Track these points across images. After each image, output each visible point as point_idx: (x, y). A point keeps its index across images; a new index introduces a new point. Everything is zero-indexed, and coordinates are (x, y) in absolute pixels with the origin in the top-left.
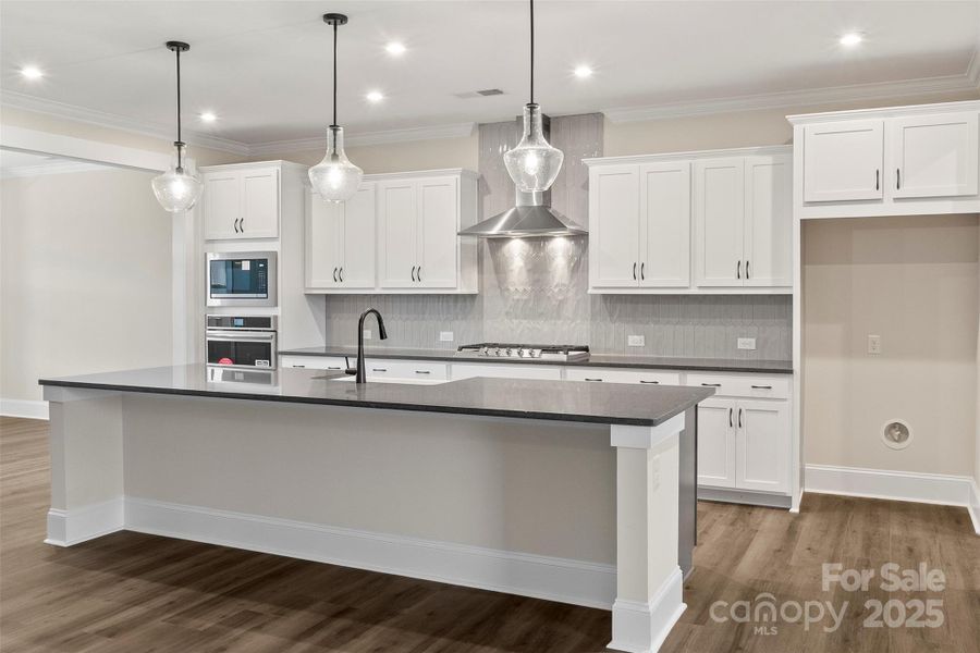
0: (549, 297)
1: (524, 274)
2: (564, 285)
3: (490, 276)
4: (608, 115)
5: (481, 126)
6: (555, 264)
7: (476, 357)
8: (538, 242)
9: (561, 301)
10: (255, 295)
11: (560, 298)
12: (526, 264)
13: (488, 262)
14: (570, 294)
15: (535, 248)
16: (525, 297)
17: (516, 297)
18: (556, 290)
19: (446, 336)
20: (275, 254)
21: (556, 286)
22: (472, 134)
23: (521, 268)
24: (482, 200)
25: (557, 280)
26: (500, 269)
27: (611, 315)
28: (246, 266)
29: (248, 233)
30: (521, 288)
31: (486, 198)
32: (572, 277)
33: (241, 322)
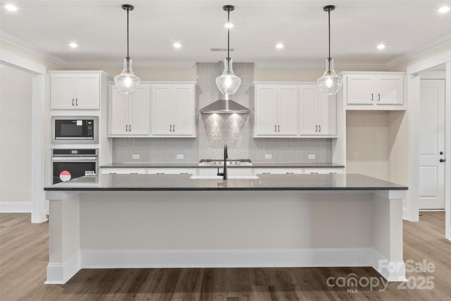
0: (230, 139)
1: (219, 129)
2: (237, 134)
3: (202, 130)
4: (257, 64)
5: (198, 64)
6: (232, 125)
7: (210, 165)
8: (225, 115)
9: (236, 141)
10: (86, 138)
11: (235, 139)
12: (219, 125)
13: (201, 123)
14: (240, 138)
15: (223, 118)
16: (219, 139)
17: (215, 139)
18: (234, 136)
19: (180, 157)
20: (97, 117)
21: (234, 134)
22: (193, 67)
23: (217, 126)
24: (198, 96)
25: (234, 132)
26: (207, 127)
27: (258, 147)
28: (80, 123)
29: (80, 106)
30: (217, 135)
31: (200, 95)
32: (240, 131)
33: (76, 152)
